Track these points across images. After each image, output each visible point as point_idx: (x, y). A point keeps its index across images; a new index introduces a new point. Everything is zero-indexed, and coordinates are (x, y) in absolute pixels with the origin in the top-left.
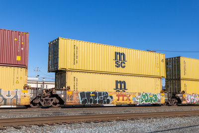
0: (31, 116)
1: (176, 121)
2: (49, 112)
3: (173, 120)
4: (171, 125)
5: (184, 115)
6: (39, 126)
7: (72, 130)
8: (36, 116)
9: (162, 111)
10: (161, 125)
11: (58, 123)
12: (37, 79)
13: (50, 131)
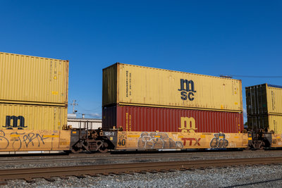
0: (67, 165)
1: (262, 171)
2: (92, 159)
3: (257, 170)
4: (254, 176)
5: (273, 162)
6: (79, 177)
7: (121, 182)
8: (75, 164)
9: (242, 157)
10: (241, 176)
11: (102, 174)
12: (75, 115)
13: (93, 183)
